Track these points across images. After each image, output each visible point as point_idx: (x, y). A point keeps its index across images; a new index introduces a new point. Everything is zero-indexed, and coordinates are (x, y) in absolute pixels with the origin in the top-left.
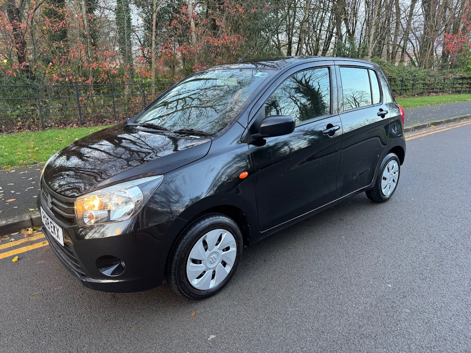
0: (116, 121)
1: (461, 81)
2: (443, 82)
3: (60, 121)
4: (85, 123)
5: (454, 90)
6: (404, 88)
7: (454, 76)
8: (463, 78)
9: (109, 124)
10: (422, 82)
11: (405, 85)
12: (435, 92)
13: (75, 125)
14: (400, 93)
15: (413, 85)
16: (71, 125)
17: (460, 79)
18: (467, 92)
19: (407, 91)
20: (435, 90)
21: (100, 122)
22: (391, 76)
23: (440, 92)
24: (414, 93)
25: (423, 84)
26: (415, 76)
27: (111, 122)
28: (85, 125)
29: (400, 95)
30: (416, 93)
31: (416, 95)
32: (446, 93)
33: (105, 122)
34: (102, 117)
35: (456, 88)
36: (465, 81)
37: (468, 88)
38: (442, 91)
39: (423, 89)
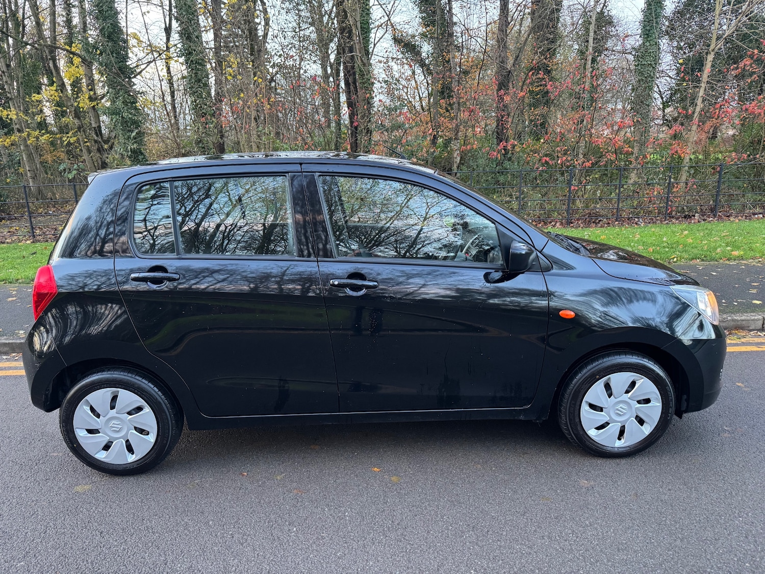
0: (617, 222)
3: (539, 217)
4: (572, 223)
9: (606, 225)
13: (558, 224)
16: (553, 223)
21: (593, 222)
27: (609, 223)
28: (572, 225)
33: (601, 222)
34: (597, 215)
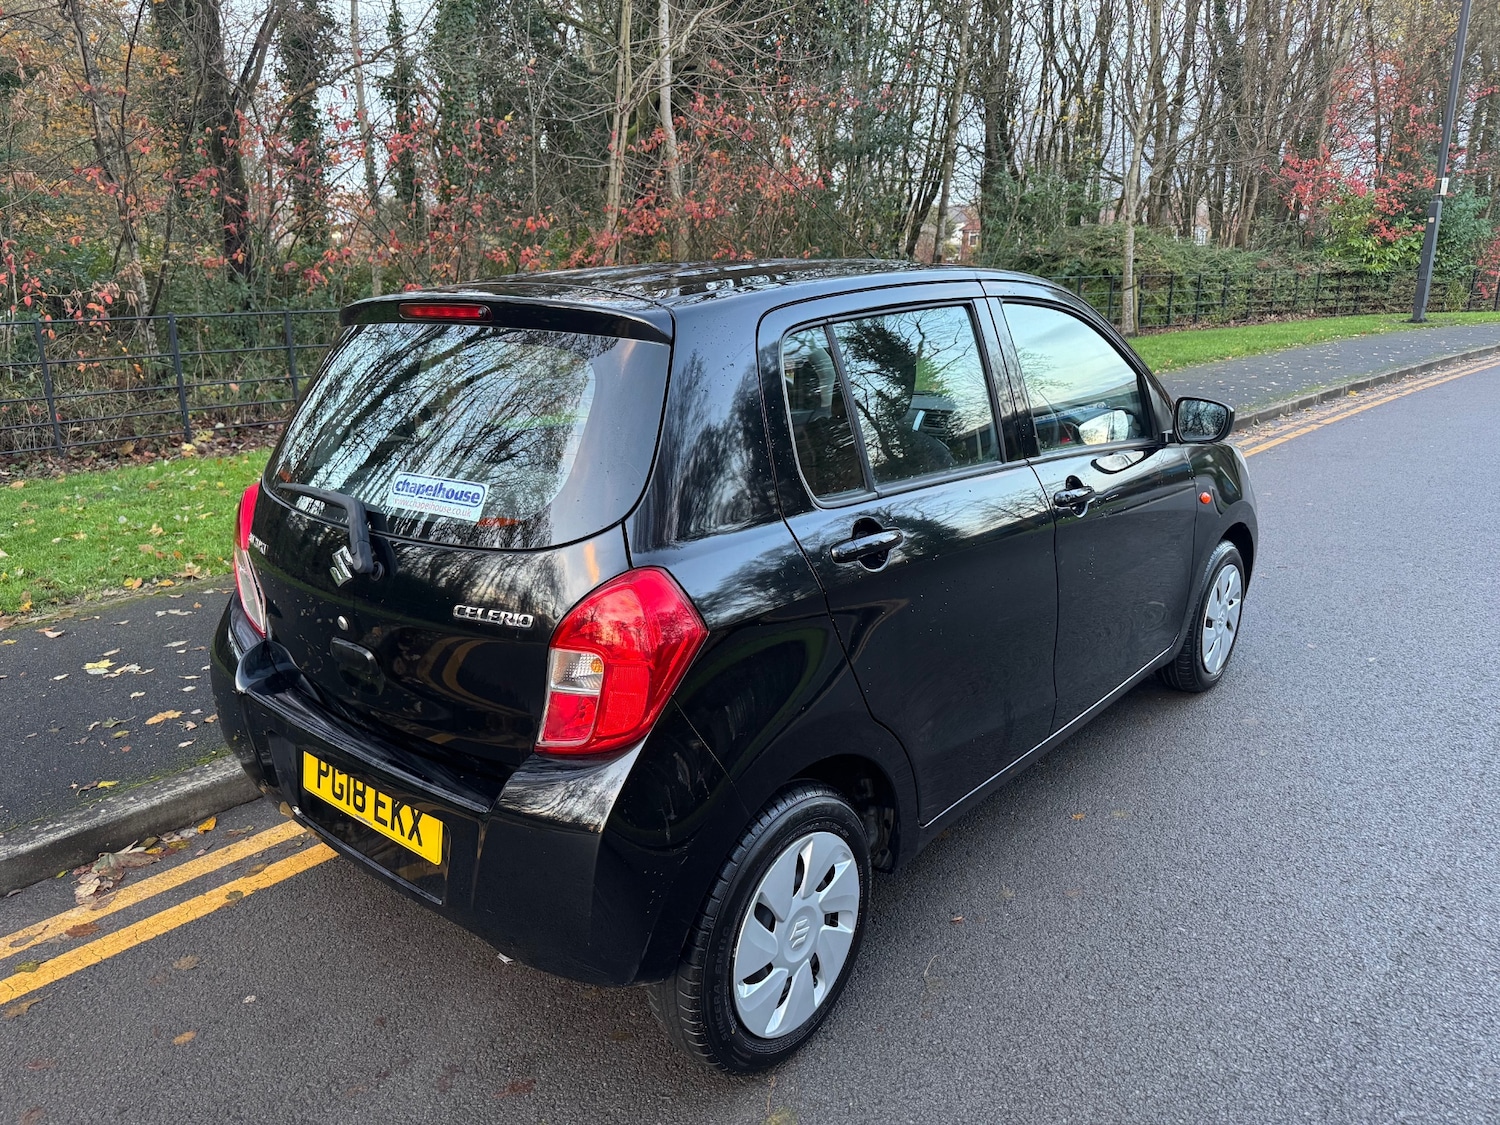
1: (1335, 283)
2: (1294, 286)
5: (1320, 305)
6: (1203, 303)
7: (1317, 270)
8: (1339, 275)
10: (1246, 285)
11: (1205, 295)
12: (1275, 312)
14: (1195, 316)
15: (1224, 293)
17: (1332, 276)
18: (1350, 312)
19: (1211, 312)
20: (1275, 307)
22: (1172, 272)
23: (1287, 312)
24: (1226, 315)
25: (1248, 291)
26: (1225, 271)
29: (1195, 321)
30: (1232, 315)
31: (1232, 322)
32: (1302, 314)
35: (1323, 301)
36: (1345, 282)
37: (1351, 299)
38: (1292, 308)
39: (1248, 305)
